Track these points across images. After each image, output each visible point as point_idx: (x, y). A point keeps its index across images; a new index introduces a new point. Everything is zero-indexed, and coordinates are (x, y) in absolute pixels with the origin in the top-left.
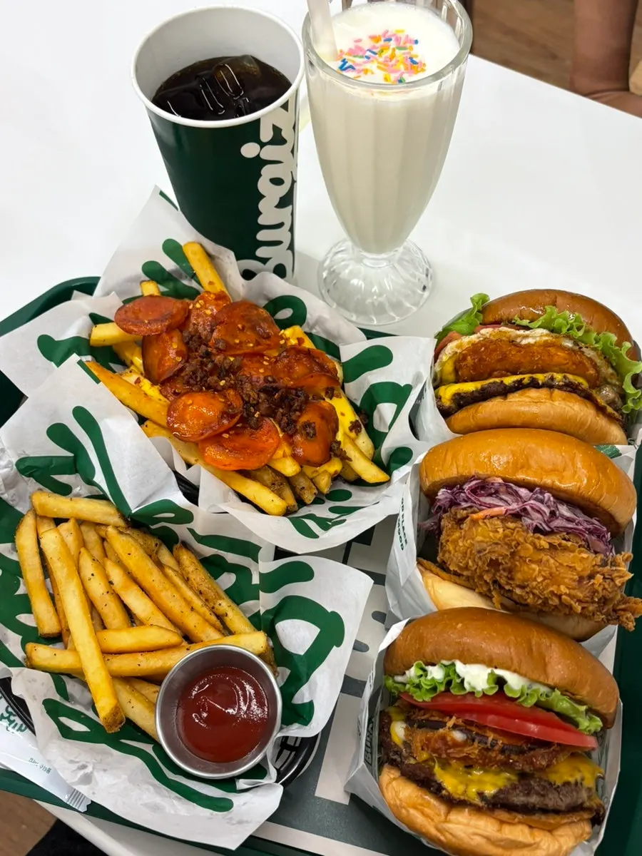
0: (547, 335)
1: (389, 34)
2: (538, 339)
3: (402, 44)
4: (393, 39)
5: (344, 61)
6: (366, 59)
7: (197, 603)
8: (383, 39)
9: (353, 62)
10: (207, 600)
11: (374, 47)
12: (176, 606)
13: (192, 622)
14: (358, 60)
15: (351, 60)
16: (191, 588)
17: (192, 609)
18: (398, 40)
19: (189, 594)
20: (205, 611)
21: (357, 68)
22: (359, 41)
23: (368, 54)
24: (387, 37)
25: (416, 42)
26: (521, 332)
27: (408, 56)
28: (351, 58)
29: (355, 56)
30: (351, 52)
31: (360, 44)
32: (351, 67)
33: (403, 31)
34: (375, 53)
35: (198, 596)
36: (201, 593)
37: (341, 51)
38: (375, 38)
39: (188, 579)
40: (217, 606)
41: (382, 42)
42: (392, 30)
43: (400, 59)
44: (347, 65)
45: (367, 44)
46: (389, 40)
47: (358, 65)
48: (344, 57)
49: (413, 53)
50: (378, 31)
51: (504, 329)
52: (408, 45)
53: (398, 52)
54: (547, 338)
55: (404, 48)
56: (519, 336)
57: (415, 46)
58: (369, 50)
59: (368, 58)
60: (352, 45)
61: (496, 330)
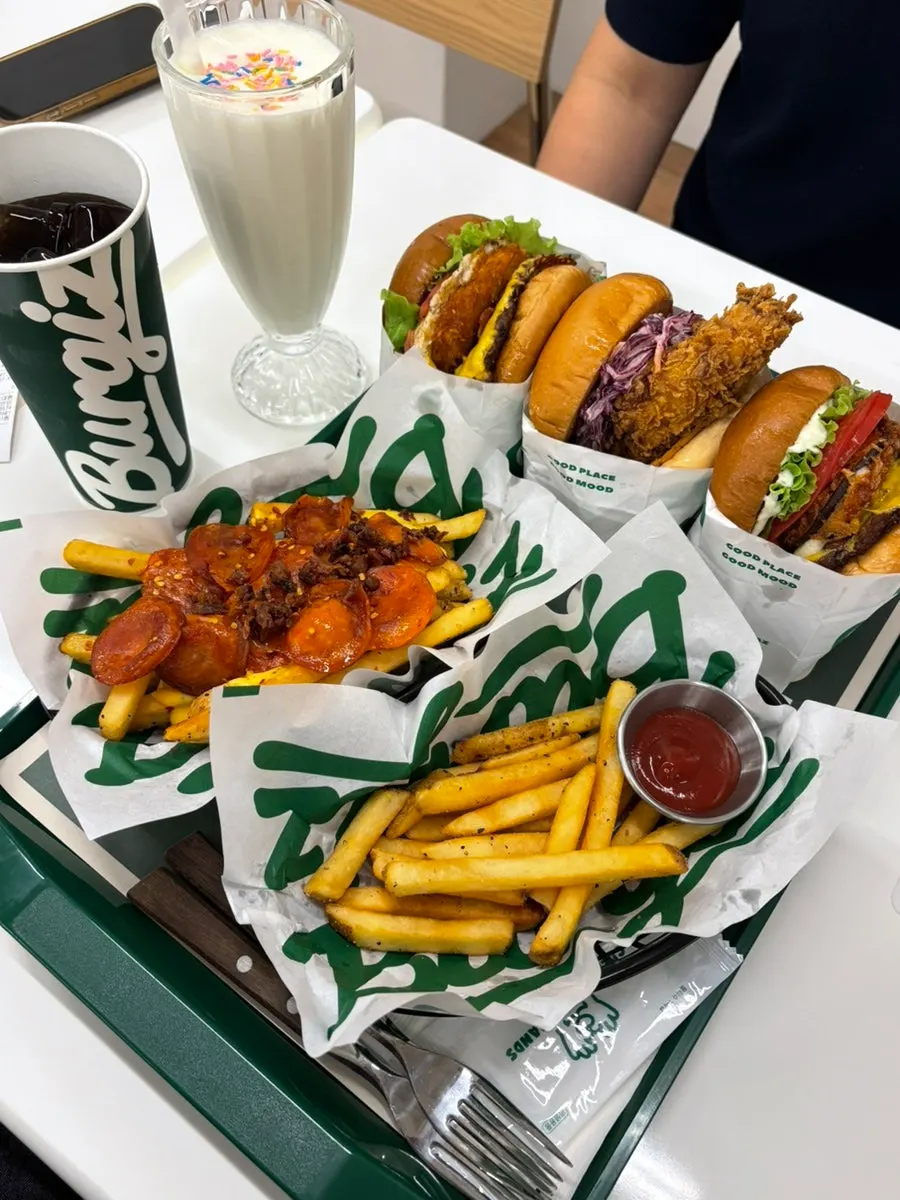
0: (472, 257)
1: (270, 54)
2: (472, 266)
3: (282, 65)
4: (275, 59)
5: (210, 76)
6: (236, 76)
7: (541, 749)
8: (262, 58)
9: (220, 77)
10: (542, 737)
11: (250, 65)
12: (539, 769)
13: (561, 760)
14: (226, 76)
15: (217, 75)
16: (520, 749)
17: (547, 755)
18: (280, 60)
19: (527, 753)
20: (552, 744)
21: (222, 83)
22: (234, 57)
23: (241, 71)
24: (267, 56)
25: (300, 64)
26: (456, 273)
27: (286, 77)
28: (220, 74)
29: (224, 72)
30: (222, 68)
31: (234, 61)
32: (216, 82)
33: (287, 52)
34: (248, 72)
35: (532, 745)
36: (531, 739)
37: (210, 65)
38: (253, 57)
39: (508, 747)
40: (553, 729)
41: (261, 62)
42: (274, 50)
43: (276, 79)
44: (212, 79)
45: (242, 61)
46: (270, 60)
47: (223, 81)
48: (212, 72)
49: (293, 74)
50: (259, 49)
51: (445, 283)
52: (289, 67)
53: (276, 72)
54: (475, 260)
55: (284, 69)
56: (458, 278)
57: (297, 68)
58: (243, 68)
59: (239, 75)
60: (224, 61)
61: (441, 290)
